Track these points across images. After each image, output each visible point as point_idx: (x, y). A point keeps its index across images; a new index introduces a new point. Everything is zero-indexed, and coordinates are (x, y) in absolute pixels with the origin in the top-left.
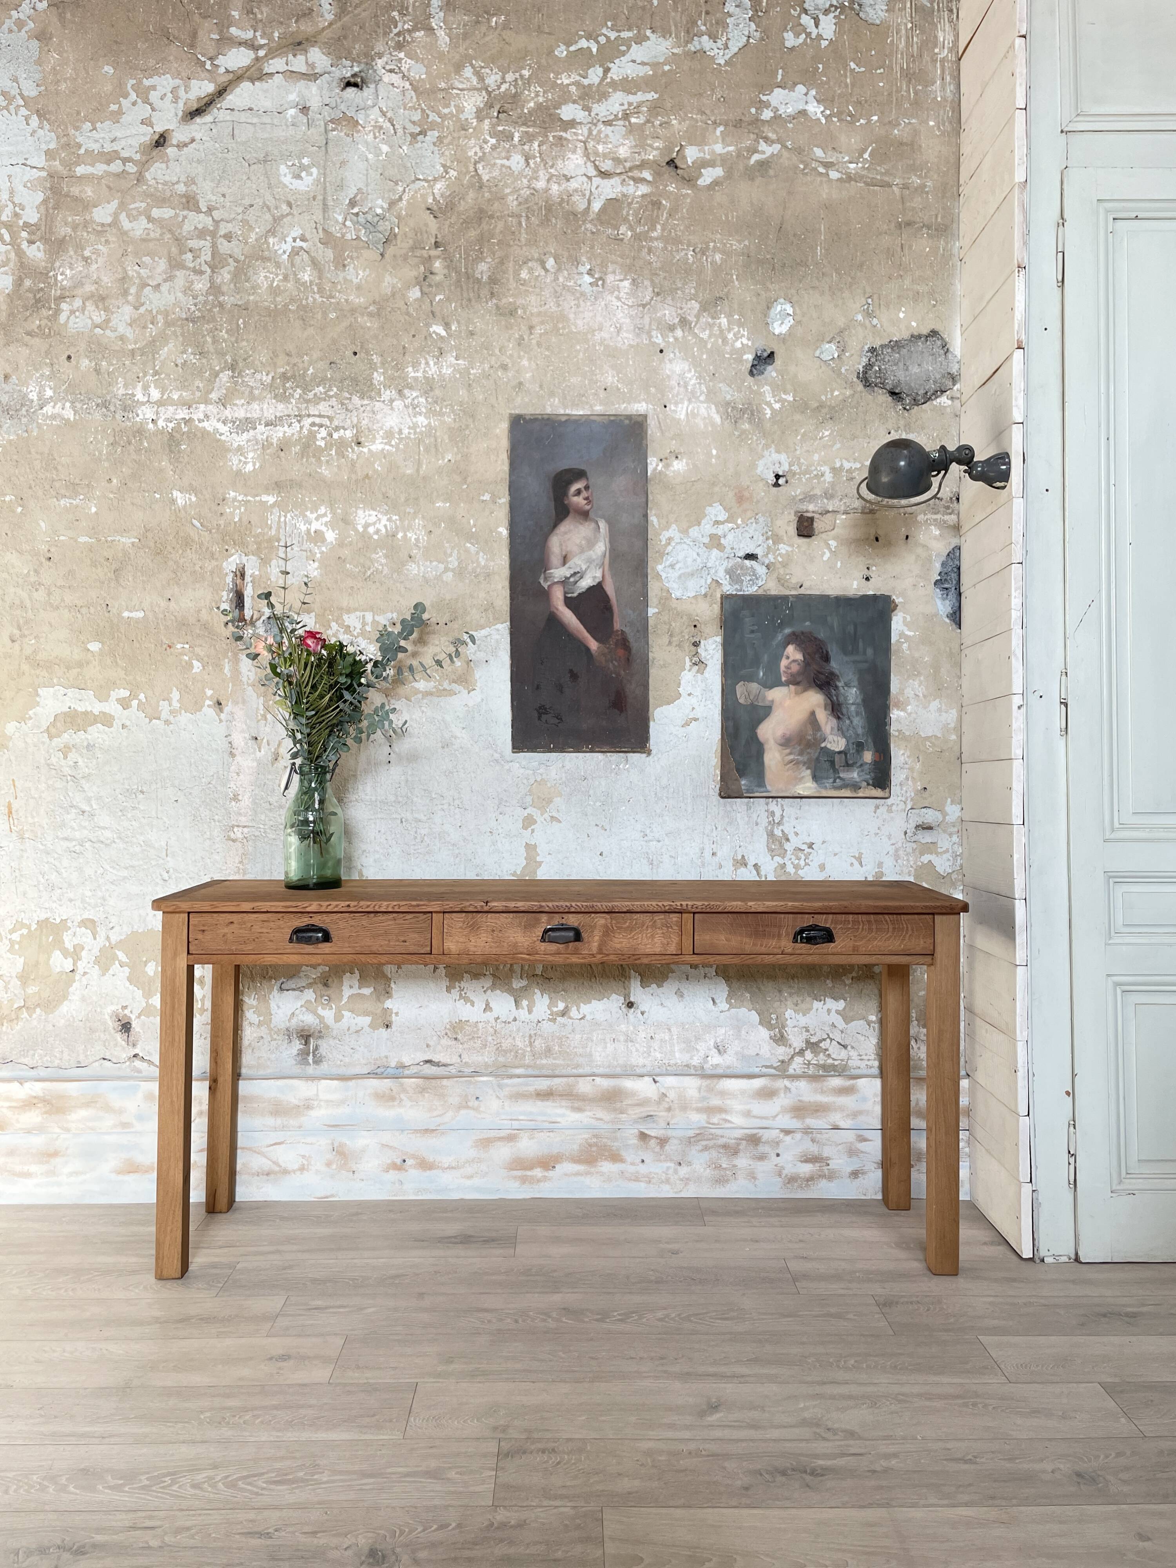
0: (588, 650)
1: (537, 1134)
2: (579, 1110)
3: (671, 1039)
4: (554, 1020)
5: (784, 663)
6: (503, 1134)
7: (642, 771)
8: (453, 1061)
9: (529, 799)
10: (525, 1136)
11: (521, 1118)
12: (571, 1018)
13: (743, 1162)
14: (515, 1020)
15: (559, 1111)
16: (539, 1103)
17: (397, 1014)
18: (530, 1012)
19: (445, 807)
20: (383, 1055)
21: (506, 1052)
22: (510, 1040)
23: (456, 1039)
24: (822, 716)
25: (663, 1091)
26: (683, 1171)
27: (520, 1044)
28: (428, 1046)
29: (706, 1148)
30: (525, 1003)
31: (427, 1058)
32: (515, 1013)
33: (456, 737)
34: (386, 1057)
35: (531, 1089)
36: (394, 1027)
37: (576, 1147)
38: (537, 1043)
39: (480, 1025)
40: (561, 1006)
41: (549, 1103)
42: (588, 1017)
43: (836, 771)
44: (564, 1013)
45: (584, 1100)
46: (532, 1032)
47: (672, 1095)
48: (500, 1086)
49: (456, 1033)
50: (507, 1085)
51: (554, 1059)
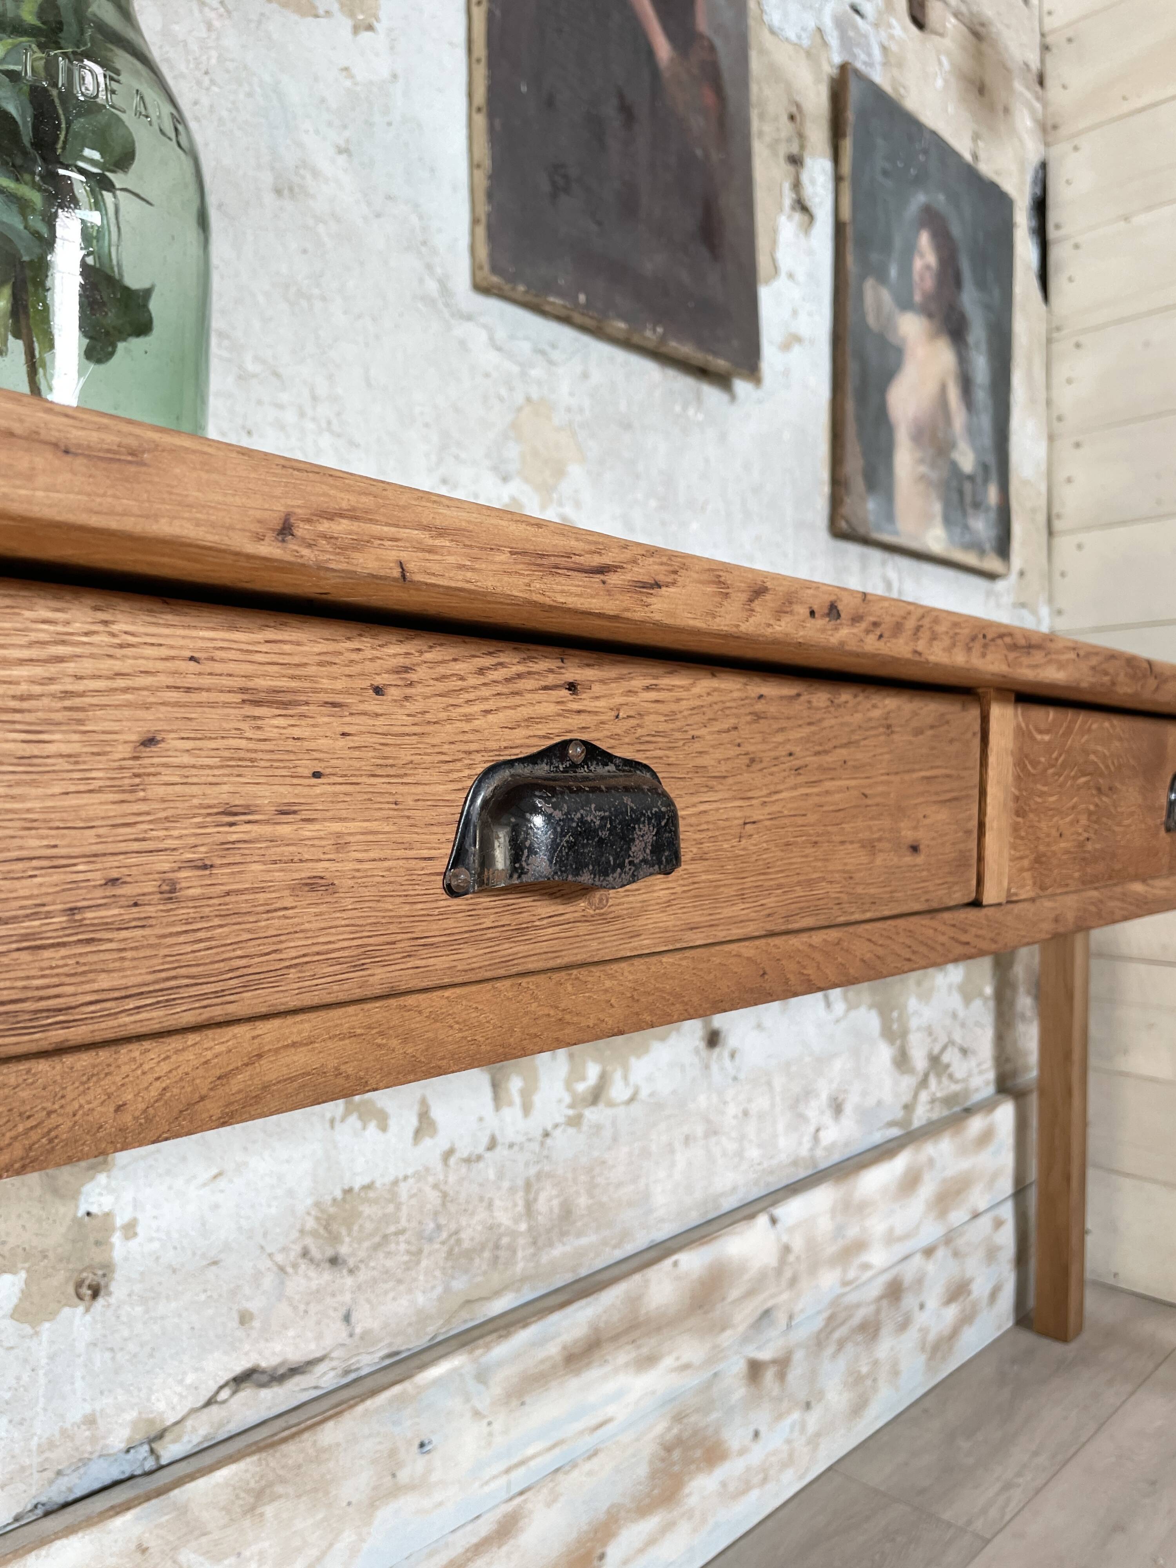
0: (650, 53)
1: (567, 1482)
2: (648, 1361)
3: (773, 1105)
4: (575, 1121)
5: (918, 264)
6: (485, 1527)
7: (723, 437)
8: (328, 1342)
9: (512, 451)
10: (535, 1503)
11: (530, 1451)
12: (611, 1104)
13: (885, 1347)
14: (492, 1145)
15: (611, 1386)
16: (574, 1383)
17: (130, 1230)
18: (527, 1108)
19: (290, 417)
20: (75, 1415)
21: (469, 1255)
22: (482, 1215)
23: (334, 1261)
24: (954, 395)
25: (785, 1238)
26: (813, 1420)
27: (504, 1218)
28: (245, 1318)
29: (841, 1345)
30: (515, 1084)
31: (239, 1366)
32: (492, 1120)
33: (316, 173)
34: (90, 1421)
35: (553, 1349)
36: (118, 1289)
37: (643, 1470)
38: (542, 1197)
39: (404, 1190)
40: (593, 1071)
41: (593, 1374)
42: (644, 1094)
43: (964, 513)
44: (596, 1096)
45: (659, 1329)
46: (532, 1171)
47: (798, 1244)
48: (482, 1377)
49: (335, 1239)
50: (500, 1364)
51: (579, 1235)
